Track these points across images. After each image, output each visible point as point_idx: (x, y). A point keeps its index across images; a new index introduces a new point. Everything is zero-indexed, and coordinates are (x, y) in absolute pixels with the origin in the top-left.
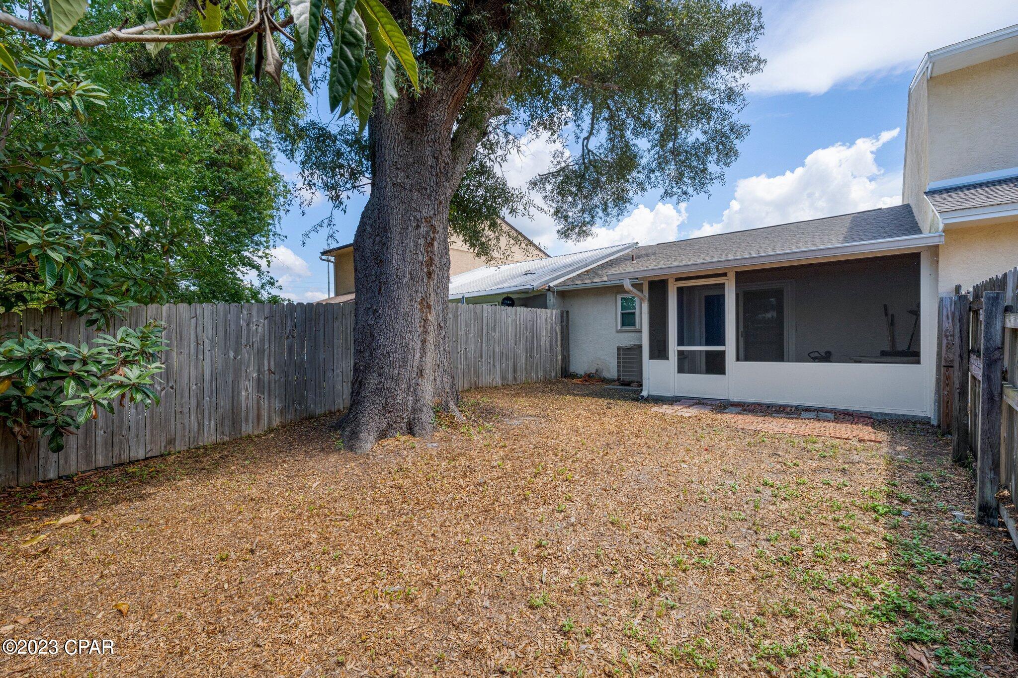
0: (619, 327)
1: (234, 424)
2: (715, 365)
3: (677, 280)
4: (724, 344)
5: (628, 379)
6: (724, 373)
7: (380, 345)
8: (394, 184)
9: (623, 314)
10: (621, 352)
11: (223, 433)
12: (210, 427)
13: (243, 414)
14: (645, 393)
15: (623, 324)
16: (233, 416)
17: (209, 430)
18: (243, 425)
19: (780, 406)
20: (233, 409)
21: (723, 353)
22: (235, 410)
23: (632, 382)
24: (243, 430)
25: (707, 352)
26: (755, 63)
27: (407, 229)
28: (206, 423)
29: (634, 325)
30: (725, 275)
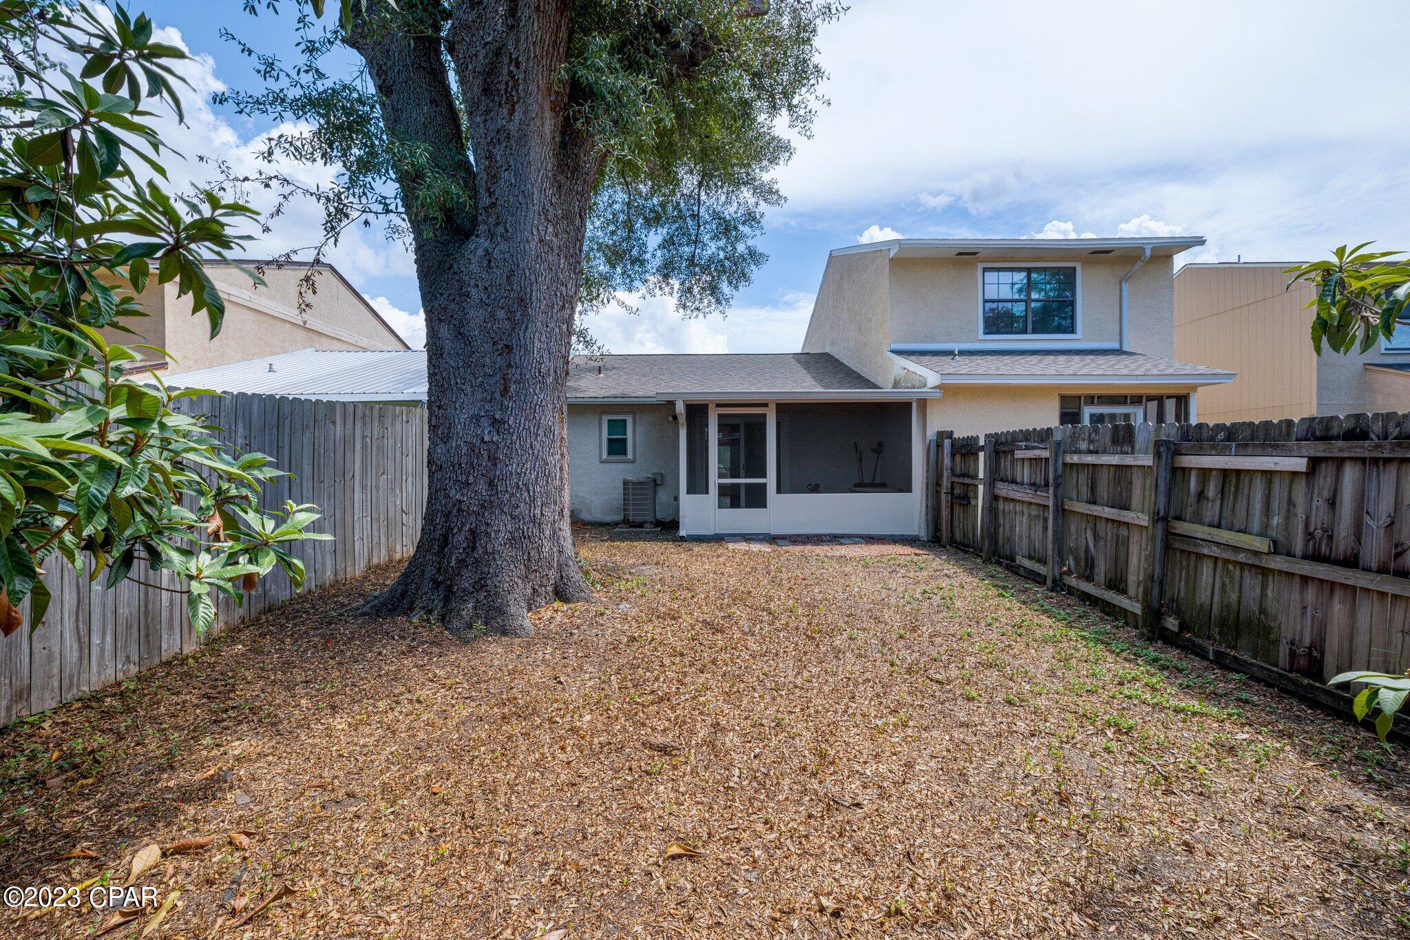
0: (605, 456)
1: (147, 636)
2: (756, 498)
3: (718, 406)
4: (765, 477)
5: (638, 519)
6: (765, 506)
7: (511, 474)
8: (541, 241)
9: (610, 441)
10: (631, 487)
11: (128, 658)
12: (103, 650)
13: (165, 614)
14: (682, 533)
15: (610, 453)
16: (146, 621)
17: (102, 656)
18: (165, 636)
19: (816, 535)
20: (146, 606)
21: (765, 485)
22: (150, 607)
23: (646, 522)
24: (164, 647)
25: (747, 485)
26: (775, 197)
27: (553, 308)
28: (96, 640)
29: (625, 453)
30: (766, 405)
